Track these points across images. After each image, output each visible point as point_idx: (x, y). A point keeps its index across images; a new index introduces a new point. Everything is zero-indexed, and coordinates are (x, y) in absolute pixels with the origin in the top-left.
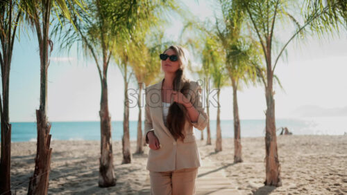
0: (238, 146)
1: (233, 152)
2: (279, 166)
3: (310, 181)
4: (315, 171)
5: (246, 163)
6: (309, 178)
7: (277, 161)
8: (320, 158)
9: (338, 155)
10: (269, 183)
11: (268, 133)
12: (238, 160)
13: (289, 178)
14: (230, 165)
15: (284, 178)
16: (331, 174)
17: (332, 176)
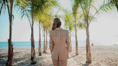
0: (77, 50)
1: (75, 52)
2: (91, 57)
3: (101, 61)
4: (102, 58)
5: (80, 55)
6: (101, 60)
7: (90, 55)
8: (104, 53)
9: (110, 52)
10: (87, 62)
11: (87, 46)
12: (77, 54)
13: (94, 61)
14: (74, 56)
15: (92, 60)
16: (108, 59)
17: (108, 60)
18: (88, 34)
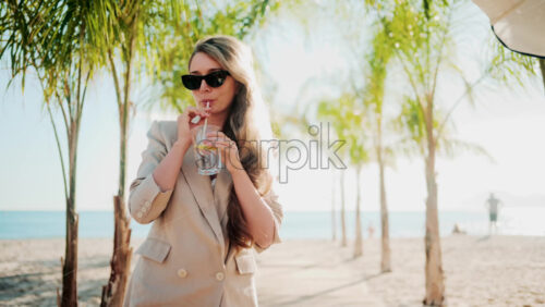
0: (385, 249)
1: (378, 258)
2: (443, 278)
3: (490, 300)
4: (497, 287)
5: (396, 273)
6: (488, 296)
7: (440, 270)
8: (507, 268)
9: (533, 264)
10: (429, 302)
11: (428, 231)
12: (386, 270)
13: (459, 297)
14: (373, 276)
15: (451, 296)
16: (519, 292)
17: (521, 295)
18: (434, 180)
